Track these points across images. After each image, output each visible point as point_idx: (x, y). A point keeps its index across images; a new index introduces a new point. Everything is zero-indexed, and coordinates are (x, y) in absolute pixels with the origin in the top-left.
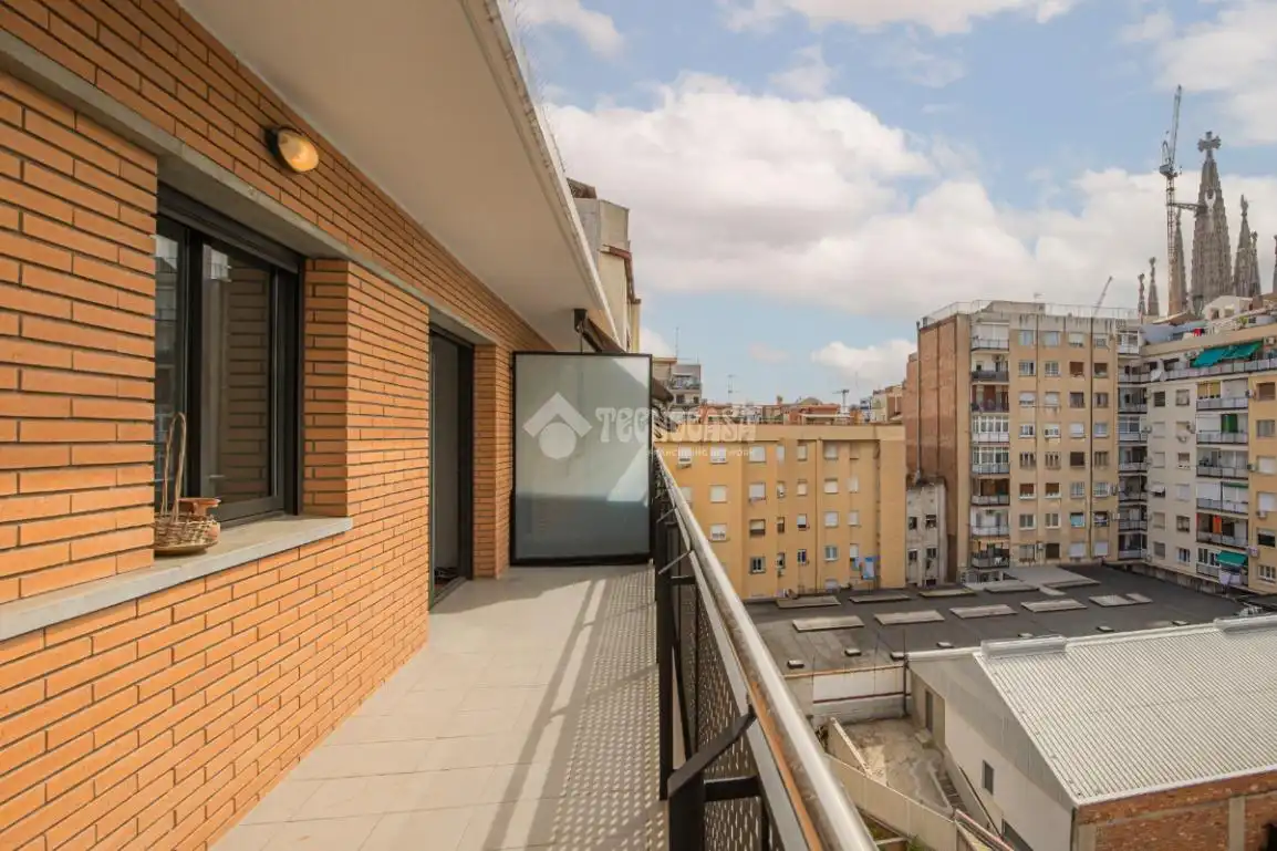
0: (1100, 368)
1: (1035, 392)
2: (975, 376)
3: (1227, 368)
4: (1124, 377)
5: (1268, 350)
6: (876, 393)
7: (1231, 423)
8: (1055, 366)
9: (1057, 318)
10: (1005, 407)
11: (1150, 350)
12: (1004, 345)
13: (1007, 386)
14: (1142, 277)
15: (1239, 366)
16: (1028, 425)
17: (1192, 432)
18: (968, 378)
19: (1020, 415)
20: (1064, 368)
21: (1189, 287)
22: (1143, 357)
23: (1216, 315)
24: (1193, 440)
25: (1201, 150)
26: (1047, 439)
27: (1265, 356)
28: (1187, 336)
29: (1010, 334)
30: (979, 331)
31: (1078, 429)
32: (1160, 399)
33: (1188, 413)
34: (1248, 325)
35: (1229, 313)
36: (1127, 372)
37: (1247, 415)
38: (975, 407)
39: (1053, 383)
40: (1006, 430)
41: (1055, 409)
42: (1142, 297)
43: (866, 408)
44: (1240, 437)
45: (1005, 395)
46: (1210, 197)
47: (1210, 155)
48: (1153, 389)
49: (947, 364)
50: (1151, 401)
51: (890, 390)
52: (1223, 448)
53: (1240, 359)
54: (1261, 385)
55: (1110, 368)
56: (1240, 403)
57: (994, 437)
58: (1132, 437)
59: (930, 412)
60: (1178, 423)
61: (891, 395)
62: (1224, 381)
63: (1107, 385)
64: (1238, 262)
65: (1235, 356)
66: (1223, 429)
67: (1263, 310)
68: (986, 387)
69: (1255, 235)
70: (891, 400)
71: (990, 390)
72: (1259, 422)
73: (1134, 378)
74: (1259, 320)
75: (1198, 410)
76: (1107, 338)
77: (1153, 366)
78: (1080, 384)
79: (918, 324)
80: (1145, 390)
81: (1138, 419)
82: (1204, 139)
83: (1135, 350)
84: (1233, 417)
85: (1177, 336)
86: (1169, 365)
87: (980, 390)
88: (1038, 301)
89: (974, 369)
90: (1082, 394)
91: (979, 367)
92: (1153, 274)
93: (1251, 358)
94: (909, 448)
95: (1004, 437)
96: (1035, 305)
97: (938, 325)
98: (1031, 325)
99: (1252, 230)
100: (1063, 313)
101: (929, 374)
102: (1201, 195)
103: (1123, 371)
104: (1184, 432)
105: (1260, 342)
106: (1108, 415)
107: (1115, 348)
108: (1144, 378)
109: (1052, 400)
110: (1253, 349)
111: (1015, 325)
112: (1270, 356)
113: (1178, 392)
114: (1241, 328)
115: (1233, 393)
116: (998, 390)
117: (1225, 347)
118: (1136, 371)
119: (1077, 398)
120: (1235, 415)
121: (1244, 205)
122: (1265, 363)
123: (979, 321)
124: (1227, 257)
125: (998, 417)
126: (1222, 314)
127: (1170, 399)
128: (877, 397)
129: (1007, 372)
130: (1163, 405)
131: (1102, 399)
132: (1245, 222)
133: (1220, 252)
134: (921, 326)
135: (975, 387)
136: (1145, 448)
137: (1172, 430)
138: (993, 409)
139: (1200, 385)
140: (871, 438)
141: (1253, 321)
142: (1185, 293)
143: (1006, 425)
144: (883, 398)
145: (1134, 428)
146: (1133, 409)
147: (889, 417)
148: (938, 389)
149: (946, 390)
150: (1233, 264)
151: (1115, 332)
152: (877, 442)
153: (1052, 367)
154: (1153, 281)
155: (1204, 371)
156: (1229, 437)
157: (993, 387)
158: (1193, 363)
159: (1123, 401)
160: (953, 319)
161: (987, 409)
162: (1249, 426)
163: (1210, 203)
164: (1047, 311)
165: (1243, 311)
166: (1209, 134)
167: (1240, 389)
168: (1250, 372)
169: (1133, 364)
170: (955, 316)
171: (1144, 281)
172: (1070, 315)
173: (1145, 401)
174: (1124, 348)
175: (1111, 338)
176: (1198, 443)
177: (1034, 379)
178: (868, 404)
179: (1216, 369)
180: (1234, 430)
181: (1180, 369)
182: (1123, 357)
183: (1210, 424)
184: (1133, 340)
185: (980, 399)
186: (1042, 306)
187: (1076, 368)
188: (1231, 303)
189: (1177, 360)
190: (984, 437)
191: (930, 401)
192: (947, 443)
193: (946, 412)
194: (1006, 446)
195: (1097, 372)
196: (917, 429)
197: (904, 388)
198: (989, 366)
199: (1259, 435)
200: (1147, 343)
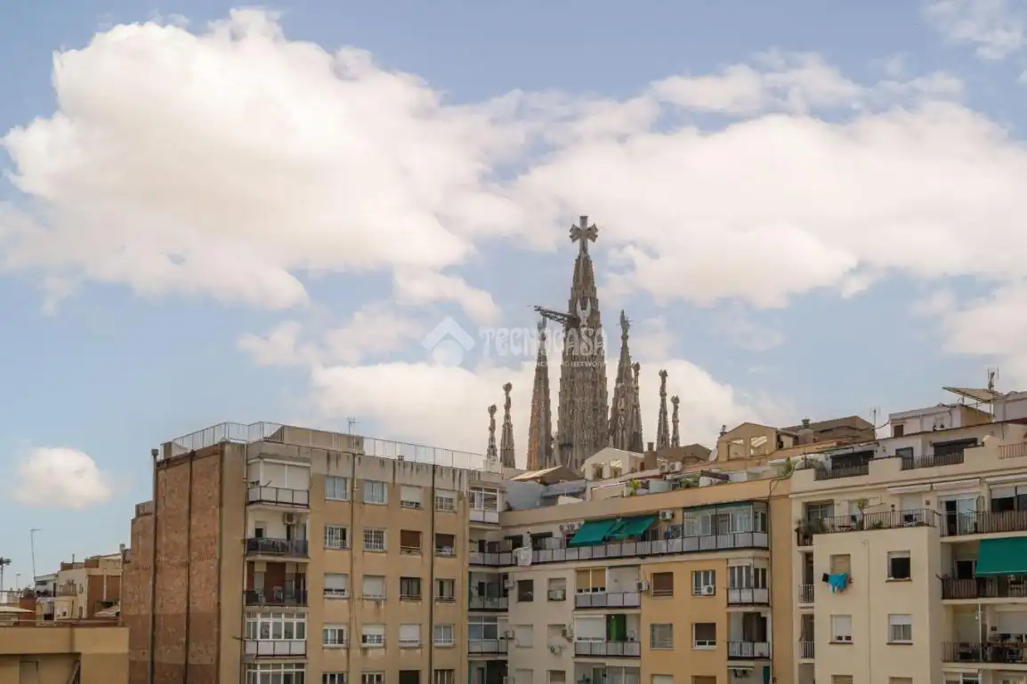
0: (444, 541)
1: (349, 576)
2: (253, 546)
3: (613, 549)
4: (477, 557)
5: (664, 528)
6: (65, 567)
7: (618, 627)
8: (379, 535)
9: (382, 462)
10: (301, 598)
11: (514, 518)
12: (302, 499)
13: (305, 564)
14: (493, 410)
15: (629, 548)
16: (337, 628)
17: (570, 640)
18: (241, 550)
19: (325, 612)
20: (392, 540)
21: (555, 429)
22: (506, 527)
23: (599, 475)
24: (569, 652)
25: (573, 238)
26: (365, 650)
27: (661, 534)
28: (563, 500)
29: (311, 481)
30: (262, 473)
31: (410, 633)
32: (526, 591)
33: (565, 613)
34: (640, 491)
35: (616, 473)
36: (481, 550)
37: (638, 616)
38: (251, 597)
39: (375, 561)
40: (300, 635)
41: (378, 603)
42: (492, 439)
43: (46, 594)
44: (631, 648)
45: (300, 578)
46: (584, 308)
47: (584, 248)
48: (516, 575)
49: (204, 525)
50: (514, 594)
51: (93, 563)
52: (609, 662)
53: (631, 537)
54: (656, 575)
55: (458, 542)
56: (632, 599)
57: (282, 648)
58: (488, 646)
59: (173, 604)
60: (551, 626)
61: (96, 572)
62: (610, 567)
63: (454, 566)
64: (616, 400)
65: (624, 535)
66: (609, 638)
67: (657, 472)
68: (269, 564)
69: (637, 367)
70: (94, 582)
71: (276, 570)
72: (653, 626)
73: (490, 558)
74: (654, 484)
75: (577, 608)
76: (454, 496)
77: (518, 542)
78: (414, 565)
79: (155, 453)
80: (506, 576)
81: (495, 619)
82: (578, 224)
83: (493, 517)
84: (622, 620)
85: (550, 500)
86: (538, 541)
87: (260, 569)
88: (354, 432)
89: (251, 534)
90: (418, 580)
91: (259, 532)
92: (508, 406)
93: (644, 538)
94: (132, 664)
95: (298, 648)
96: (349, 438)
97: (192, 456)
98: (344, 470)
99: (633, 362)
100: (392, 454)
101: (174, 538)
102: (572, 304)
103: (476, 546)
104: (559, 640)
105: (654, 516)
106: (455, 612)
107: (465, 513)
108: (505, 559)
109: (372, 588)
110: (647, 523)
111: (319, 467)
112: (667, 536)
113: (551, 580)
114: (631, 495)
115: (622, 586)
116: (289, 570)
117: (610, 520)
118: (493, 547)
119: (410, 587)
120: (623, 617)
121: (625, 324)
122: (662, 545)
123: (261, 456)
124: (603, 394)
125: (289, 615)
126: (606, 473)
127: (540, 591)
128: (70, 574)
129: (305, 543)
130: (530, 599)
131: (444, 589)
132: (625, 349)
133: (594, 384)
134: (160, 457)
135: (251, 564)
136: (505, 662)
137: (542, 637)
138: (279, 602)
139: (579, 572)
140: (62, 648)
141: (646, 486)
142: (549, 439)
143: (301, 626)
144: (81, 578)
145: (490, 633)
146: (488, 605)
147: (91, 610)
148: (188, 565)
149: (204, 568)
150: (610, 403)
151: (465, 488)
152: (75, 657)
153: (374, 538)
154: (507, 417)
155: (585, 552)
156: (615, 647)
157: (283, 565)
158: (570, 541)
159: (475, 592)
160: (218, 450)
161: (273, 600)
162: (640, 632)
163: (584, 315)
164: (368, 449)
165: (633, 471)
166: (584, 219)
167: (629, 581)
168: (643, 557)
169: (488, 537)
170: (222, 444)
171: (496, 416)
172: (401, 458)
173: (505, 593)
174: (476, 514)
175: (460, 497)
176: (577, 656)
177: (346, 553)
178: (50, 587)
179: (599, 551)
180: (623, 638)
181: (553, 548)
182: (476, 528)
183: (592, 628)
184: (490, 502)
185: (259, 585)
186: (359, 441)
187: (410, 540)
188: (615, 458)
189: (549, 535)
190: (266, 647)
191: (173, 585)
192: (201, 657)
193: (202, 604)
194: (300, 660)
195: (439, 547)
196: (150, 633)
197: (125, 562)
198: (276, 532)
199: (653, 644)
200: (510, 509)
